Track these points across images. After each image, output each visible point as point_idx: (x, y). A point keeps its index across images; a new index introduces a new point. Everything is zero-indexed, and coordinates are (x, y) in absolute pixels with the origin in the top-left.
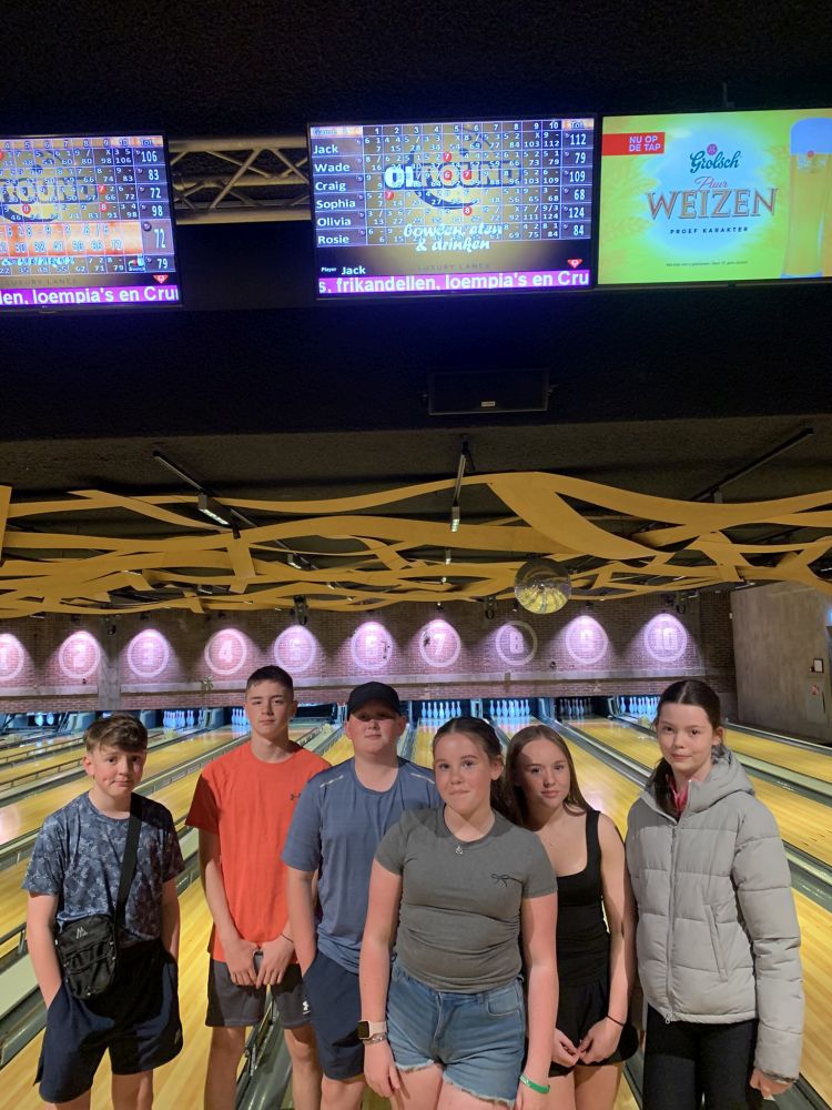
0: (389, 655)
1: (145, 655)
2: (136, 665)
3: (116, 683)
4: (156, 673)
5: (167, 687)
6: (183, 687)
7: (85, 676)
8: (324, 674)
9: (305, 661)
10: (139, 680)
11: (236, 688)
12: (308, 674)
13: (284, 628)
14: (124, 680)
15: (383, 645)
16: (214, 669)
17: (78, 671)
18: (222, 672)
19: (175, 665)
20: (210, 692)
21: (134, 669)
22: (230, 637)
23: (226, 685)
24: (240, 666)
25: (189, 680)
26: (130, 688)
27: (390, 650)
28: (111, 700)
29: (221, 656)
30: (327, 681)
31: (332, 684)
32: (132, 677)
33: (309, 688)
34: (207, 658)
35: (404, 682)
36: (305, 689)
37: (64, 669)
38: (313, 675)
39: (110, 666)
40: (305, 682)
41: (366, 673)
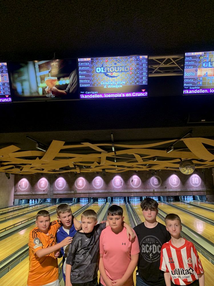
1: (60, 184)
2: (57, 186)
3: (52, 191)
4: (62, 188)
5: (65, 192)
6: (69, 192)
7: (44, 189)
8: (105, 189)
9: (100, 186)
10: (58, 190)
11: (83, 192)
12: (101, 189)
13: (95, 177)
14: (54, 190)
15: (121, 182)
16: (77, 188)
17: (42, 188)
18: (79, 188)
19: (67, 187)
20: (76, 194)
22: (81, 179)
23: (80, 192)
24: (84, 187)
25: (71, 190)
26: (55, 192)
27: (122, 183)
28: (51, 195)
29: (79, 184)
30: (106, 191)
31: (108, 192)
32: (56, 190)
33: (102, 193)
34: (75, 185)
35: (126, 191)
36: (100, 193)
37: (39, 187)
38: (103, 189)
39: (50, 187)
40: (101, 191)
41: (116, 189)
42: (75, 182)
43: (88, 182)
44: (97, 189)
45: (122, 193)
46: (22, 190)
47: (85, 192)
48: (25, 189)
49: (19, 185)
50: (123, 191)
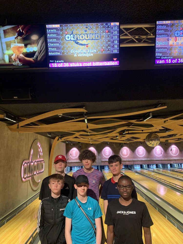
0: (163, 153)
1: (106, 152)
2: (105, 155)
3: (100, 159)
8: (148, 157)
9: (143, 154)
11: (128, 160)
12: (144, 157)
13: (138, 147)
14: (102, 158)
15: (161, 151)
16: (122, 156)
18: (124, 157)
21: (104, 156)
22: (125, 149)
23: (125, 160)
24: (128, 155)
26: (103, 160)
27: (163, 152)
28: (99, 163)
29: (124, 153)
30: (148, 159)
31: (150, 160)
32: (104, 158)
33: (145, 161)
34: (121, 153)
35: (166, 159)
36: (143, 161)
40: (144, 159)
41: (158, 157)
42: (120, 151)
43: (132, 152)
44: (140, 158)
45: (163, 160)
46: (73, 158)
47: (130, 160)
48: (76, 158)
49: (70, 154)
50: (163, 159)
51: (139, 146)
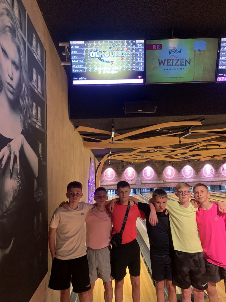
0: (213, 173)
1: (148, 173)
2: (145, 176)
3: (140, 181)
4: (151, 178)
5: (154, 182)
6: (158, 182)
7: (131, 179)
8: (196, 178)
9: (190, 175)
10: (146, 180)
11: (173, 182)
12: (192, 178)
13: (184, 166)
14: (142, 180)
15: (211, 170)
16: (166, 177)
17: (130, 177)
18: (168, 178)
19: (156, 176)
20: (166, 183)
22: (170, 168)
23: (170, 181)
24: (173, 176)
25: (160, 180)
26: (144, 182)
28: (139, 185)
29: (168, 173)
30: (197, 180)
31: (199, 181)
32: (144, 179)
34: (164, 174)
35: (218, 180)
36: (191, 182)
37: (126, 177)
38: (193, 179)
39: (138, 176)
41: (207, 178)
42: (164, 171)
43: (177, 172)
44: (187, 179)
46: (108, 180)
47: (175, 182)
48: (112, 179)
49: (104, 175)
50: (214, 180)
51: (186, 165)
